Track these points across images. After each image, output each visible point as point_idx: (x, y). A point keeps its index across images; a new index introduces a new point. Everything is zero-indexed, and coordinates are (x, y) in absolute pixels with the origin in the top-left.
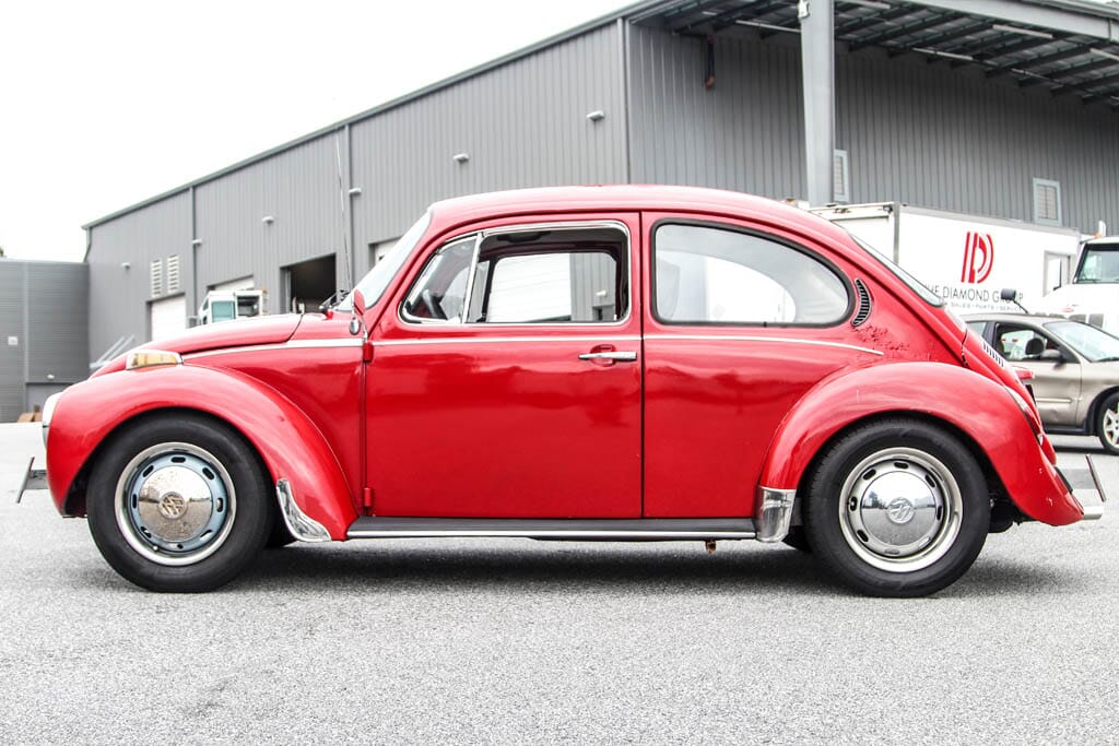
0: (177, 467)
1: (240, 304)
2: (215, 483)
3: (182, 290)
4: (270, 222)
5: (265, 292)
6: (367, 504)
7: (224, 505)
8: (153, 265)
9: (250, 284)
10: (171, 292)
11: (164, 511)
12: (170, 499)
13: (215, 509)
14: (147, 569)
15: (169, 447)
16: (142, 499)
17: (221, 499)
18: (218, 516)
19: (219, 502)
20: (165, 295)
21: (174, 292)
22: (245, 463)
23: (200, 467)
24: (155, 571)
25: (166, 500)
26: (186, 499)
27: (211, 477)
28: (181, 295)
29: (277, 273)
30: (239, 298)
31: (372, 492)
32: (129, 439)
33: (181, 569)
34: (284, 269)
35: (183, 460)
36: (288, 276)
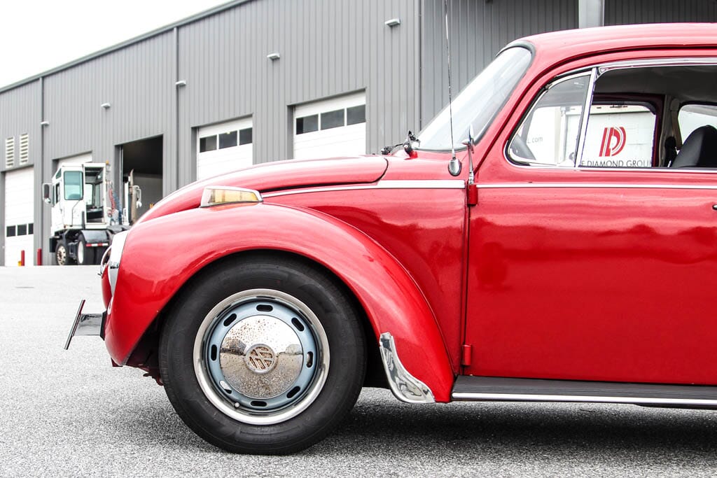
0: (264, 317)
1: (87, 174)
2: (305, 335)
3: (32, 163)
4: (107, 108)
5: (107, 164)
6: (467, 362)
7: (315, 361)
8: (7, 141)
9: (89, 158)
10: (22, 164)
11: (251, 366)
12: (258, 351)
13: (305, 363)
14: (228, 428)
15: (252, 294)
16: (224, 351)
17: (310, 353)
18: (308, 372)
19: (308, 355)
20: (17, 167)
21: (24, 164)
22: (342, 315)
23: (289, 317)
24: (238, 431)
25: (253, 352)
26: (276, 352)
27: (301, 329)
28: (31, 166)
29: (112, 150)
30: (87, 169)
31: (472, 348)
32: (211, 284)
33: (266, 429)
34: (118, 147)
35: (270, 309)
36: (121, 153)
